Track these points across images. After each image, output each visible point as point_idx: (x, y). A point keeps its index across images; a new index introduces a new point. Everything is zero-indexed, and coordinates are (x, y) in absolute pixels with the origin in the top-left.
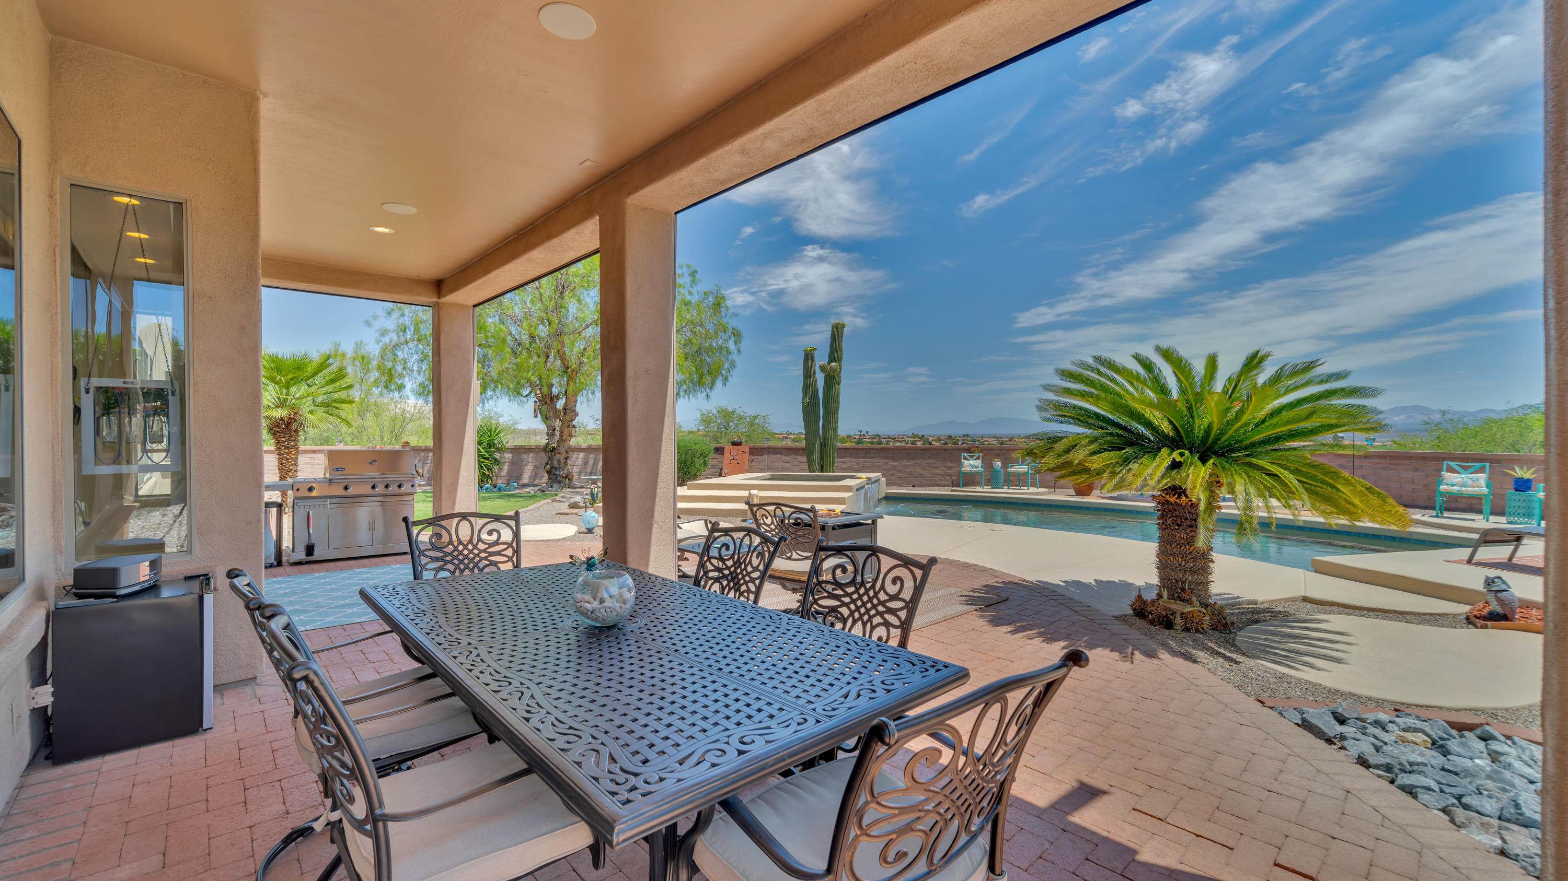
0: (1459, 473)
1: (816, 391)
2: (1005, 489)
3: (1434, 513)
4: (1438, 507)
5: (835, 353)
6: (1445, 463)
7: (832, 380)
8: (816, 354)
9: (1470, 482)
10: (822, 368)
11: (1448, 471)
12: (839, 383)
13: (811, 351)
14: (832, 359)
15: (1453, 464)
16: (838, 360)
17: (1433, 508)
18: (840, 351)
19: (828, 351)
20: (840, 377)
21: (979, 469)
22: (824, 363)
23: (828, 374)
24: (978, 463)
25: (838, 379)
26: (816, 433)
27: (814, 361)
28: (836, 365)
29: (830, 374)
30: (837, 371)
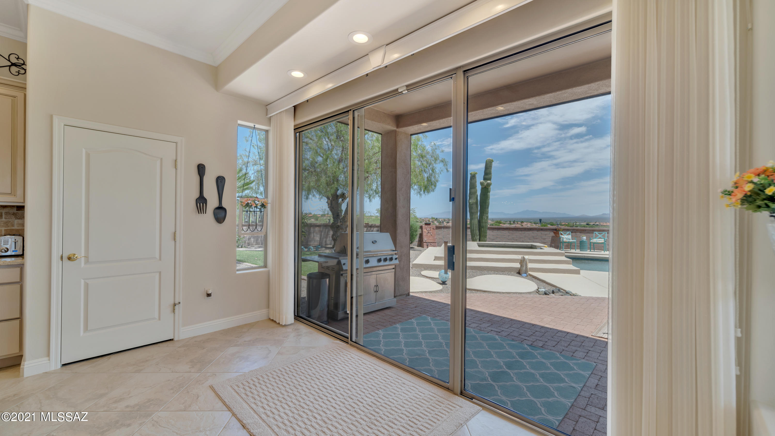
1: (477, 196)
2: (588, 252)
5: (487, 175)
7: (486, 190)
8: (477, 176)
10: (482, 184)
12: (490, 192)
13: (475, 174)
14: (485, 179)
16: (490, 179)
18: (490, 173)
19: (484, 174)
20: (490, 189)
21: (571, 240)
22: (482, 181)
23: (483, 187)
24: (570, 237)
25: (489, 190)
26: (477, 219)
27: (476, 179)
28: (489, 181)
29: (485, 187)
30: (489, 185)
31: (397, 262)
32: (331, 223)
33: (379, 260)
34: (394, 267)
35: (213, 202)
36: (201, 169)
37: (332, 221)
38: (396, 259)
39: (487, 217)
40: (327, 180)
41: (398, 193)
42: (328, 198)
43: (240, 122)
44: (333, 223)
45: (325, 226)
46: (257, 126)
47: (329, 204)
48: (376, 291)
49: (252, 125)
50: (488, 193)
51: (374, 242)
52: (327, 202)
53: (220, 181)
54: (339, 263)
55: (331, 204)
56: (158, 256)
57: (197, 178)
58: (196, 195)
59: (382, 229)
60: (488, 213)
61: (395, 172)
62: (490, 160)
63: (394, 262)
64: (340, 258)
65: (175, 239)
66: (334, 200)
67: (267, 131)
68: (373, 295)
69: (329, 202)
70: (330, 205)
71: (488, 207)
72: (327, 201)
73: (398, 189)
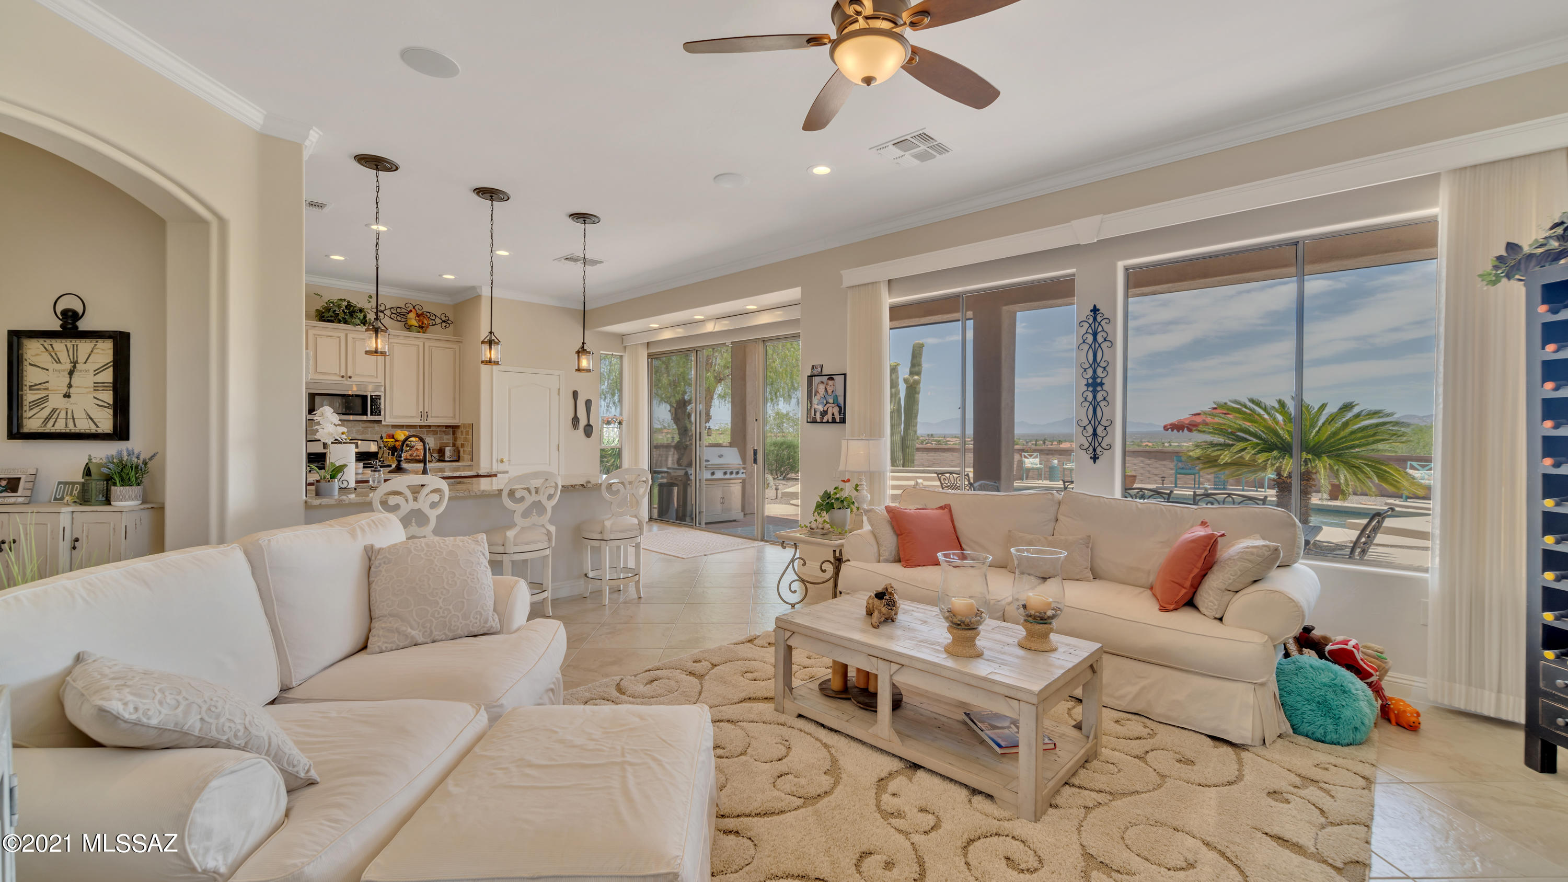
0: (1418, 470)
1: (900, 399)
3: (1401, 499)
4: (1404, 497)
5: (915, 366)
6: (1409, 463)
7: (912, 390)
8: (899, 368)
9: (1427, 477)
10: (906, 381)
11: (1410, 469)
12: (919, 393)
13: (896, 366)
14: (912, 373)
15: (1414, 464)
16: (919, 374)
17: (1401, 497)
18: (920, 365)
19: (910, 365)
20: (920, 388)
21: (1039, 466)
22: (907, 376)
23: (909, 385)
24: (1037, 460)
25: (917, 390)
26: (899, 435)
27: (898, 374)
28: (916, 377)
29: (911, 386)
30: (917, 383)
31: (744, 476)
32: (676, 442)
33: (725, 473)
34: (741, 481)
35: (583, 422)
36: (575, 394)
37: (677, 439)
38: (743, 473)
39: (915, 432)
40: (669, 380)
41: (748, 407)
42: (671, 406)
43: (601, 352)
44: (678, 442)
45: (667, 447)
46: (614, 354)
47: (672, 415)
48: (722, 503)
49: (611, 353)
50: (917, 395)
51: (721, 456)
52: (670, 411)
53: (588, 403)
54: (686, 473)
55: (676, 414)
56: (548, 462)
57: (572, 402)
58: (572, 415)
59: (731, 445)
60: (916, 426)
61: (745, 385)
62: (919, 344)
63: (740, 476)
64: (687, 469)
65: (559, 450)
66: (679, 408)
67: (621, 356)
68: (719, 506)
69: (673, 411)
70: (674, 416)
71: (917, 416)
72: (669, 409)
73: (747, 403)
